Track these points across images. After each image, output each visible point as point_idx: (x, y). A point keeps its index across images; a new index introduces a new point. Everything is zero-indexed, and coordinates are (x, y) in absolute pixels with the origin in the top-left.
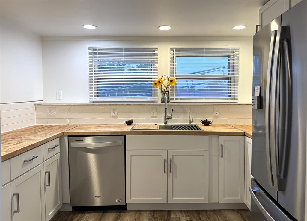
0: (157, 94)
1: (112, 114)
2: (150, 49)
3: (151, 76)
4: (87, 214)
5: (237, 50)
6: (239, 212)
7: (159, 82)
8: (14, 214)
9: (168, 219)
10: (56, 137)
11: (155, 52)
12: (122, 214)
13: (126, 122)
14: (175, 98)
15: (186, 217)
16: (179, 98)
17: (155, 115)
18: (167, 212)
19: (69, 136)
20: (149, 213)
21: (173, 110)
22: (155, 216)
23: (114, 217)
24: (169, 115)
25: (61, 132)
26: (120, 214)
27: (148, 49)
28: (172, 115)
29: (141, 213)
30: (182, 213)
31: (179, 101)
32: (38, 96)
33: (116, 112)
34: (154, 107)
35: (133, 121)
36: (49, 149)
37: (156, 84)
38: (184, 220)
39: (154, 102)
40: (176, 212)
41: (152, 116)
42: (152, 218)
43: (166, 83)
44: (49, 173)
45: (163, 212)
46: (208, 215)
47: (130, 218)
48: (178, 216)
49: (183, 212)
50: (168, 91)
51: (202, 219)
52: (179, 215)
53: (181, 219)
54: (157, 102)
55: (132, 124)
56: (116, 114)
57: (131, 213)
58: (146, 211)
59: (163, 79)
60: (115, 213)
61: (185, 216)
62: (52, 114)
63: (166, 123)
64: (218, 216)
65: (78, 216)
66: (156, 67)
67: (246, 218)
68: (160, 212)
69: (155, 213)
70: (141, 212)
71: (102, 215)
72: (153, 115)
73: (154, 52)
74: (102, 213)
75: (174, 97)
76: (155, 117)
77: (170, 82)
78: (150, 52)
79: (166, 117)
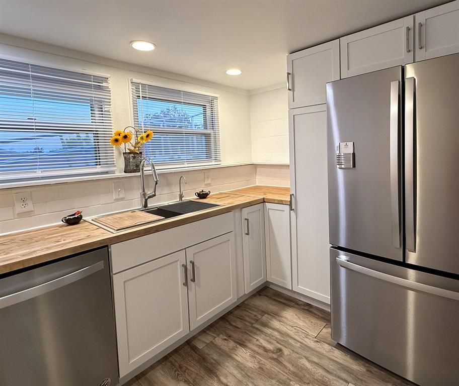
0: (112, 158)
1: (19, 208)
2: (93, 76)
5: (216, 99)
6: (261, 294)
7: (125, 137)
9: (199, 355)
11: (104, 84)
13: (65, 220)
15: (218, 336)
17: (121, 196)
18: (188, 346)
20: (160, 366)
22: (177, 365)
27: (91, 76)
28: (155, 191)
29: (147, 376)
30: (208, 334)
33: (30, 203)
34: (119, 182)
37: (116, 140)
38: (220, 341)
39: (107, 173)
40: (199, 338)
41: (114, 200)
42: (176, 371)
45: (182, 351)
46: (239, 317)
48: (208, 342)
49: (208, 332)
50: (141, 153)
51: (238, 326)
52: (207, 339)
53: (215, 343)
54: (113, 172)
55: (83, 220)
56: (30, 207)
58: (152, 367)
61: (216, 336)
63: (146, 205)
64: (250, 311)
66: (107, 111)
67: (274, 298)
68: (176, 353)
69: (170, 359)
70: (144, 375)
72: (117, 197)
73: (102, 83)
76: (122, 199)
78: (94, 82)
79: (144, 195)
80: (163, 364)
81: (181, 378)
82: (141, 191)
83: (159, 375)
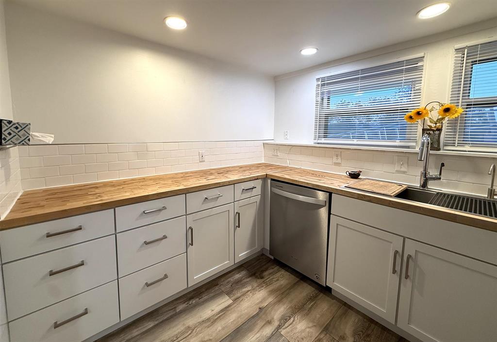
0: (416, 134)
1: (335, 160)
2: (406, 60)
3: (410, 104)
4: (284, 271)
7: (419, 114)
8: (189, 246)
10: (257, 178)
11: (419, 64)
12: (322, 295)
13: (349, 173)
14: (457, 142)
16: (469, 144)
17: (403, 169)
19: (272, 180)
20: (361, 318)
21: (443, 165)
22: (369, 332)
23: (309, 293)
24: (433, 172)
25: (265, 174)
26: (320, 294)
27: (404, 61)
28: (440, 174)
29: (349, 310)
31: (467, 148)
32: (269, 135)
33: (339, 158)
34: (404, 157)
35: (361, 173)
36: (243, 190)
37: (411, 117)
39: (408, 147)
41: (397, 171)
42: (362, 332)
43: (435, 115)
44: (239, 214)
45: (387, 334)
47: (328, 309)
50: (440, 130)
54: (414, 147)
55: (360, 177)
56: (339, 161)
57: (334, 301)
59: (429, 108)
60: (313, 289)
62: (276, 154)
63: (424, 185)
65: (275, 267)
66: (417, 90)
70: (349, 308)
71: (297, 282)
72: (399, 169)
73: (417, 64)
74: (298, 279)
75: (455, 140)
76: (404, 172)
77: (442, 113)
78: (406, 66)
79: (425, 174)
80: (365, 320)
81: (357, 338)
82: (422, 170)
83: (353, 319)
